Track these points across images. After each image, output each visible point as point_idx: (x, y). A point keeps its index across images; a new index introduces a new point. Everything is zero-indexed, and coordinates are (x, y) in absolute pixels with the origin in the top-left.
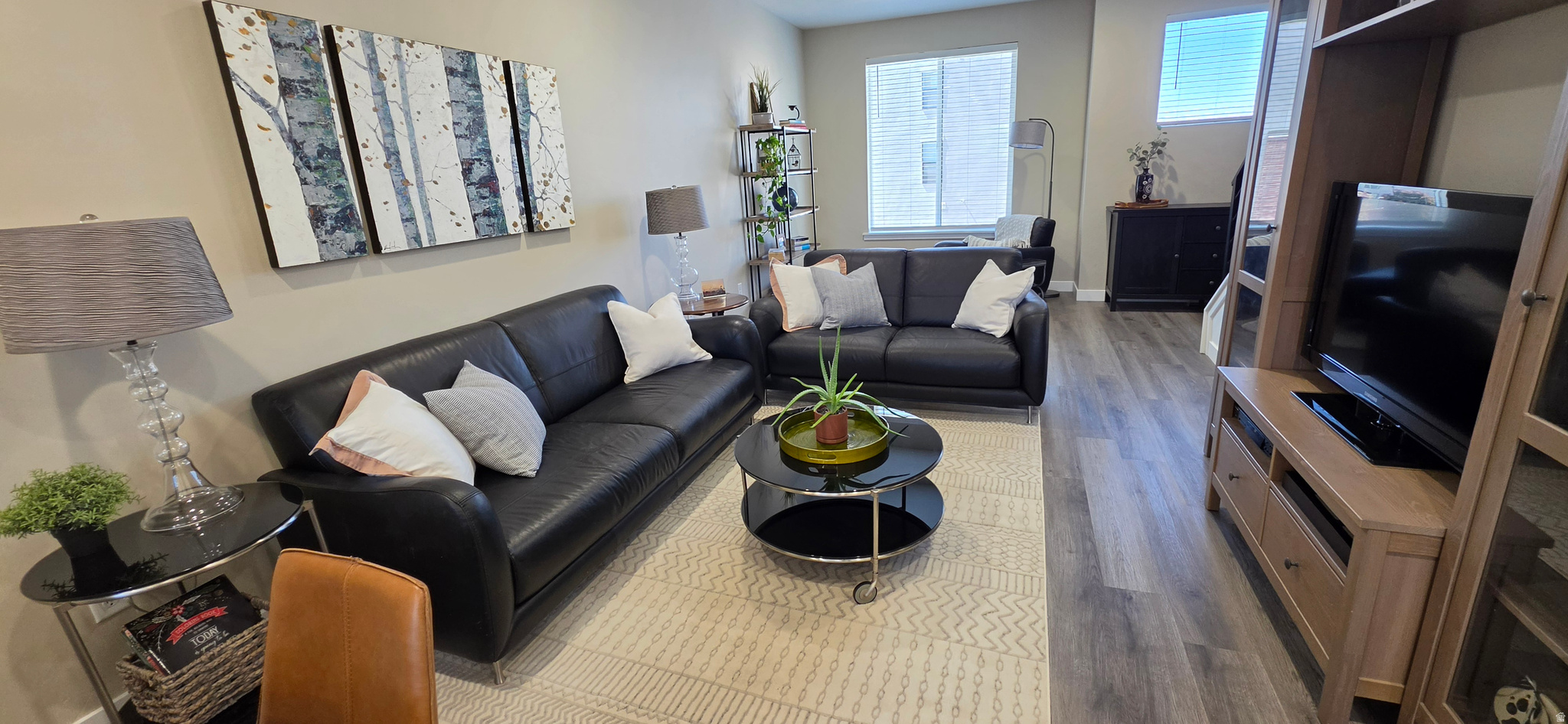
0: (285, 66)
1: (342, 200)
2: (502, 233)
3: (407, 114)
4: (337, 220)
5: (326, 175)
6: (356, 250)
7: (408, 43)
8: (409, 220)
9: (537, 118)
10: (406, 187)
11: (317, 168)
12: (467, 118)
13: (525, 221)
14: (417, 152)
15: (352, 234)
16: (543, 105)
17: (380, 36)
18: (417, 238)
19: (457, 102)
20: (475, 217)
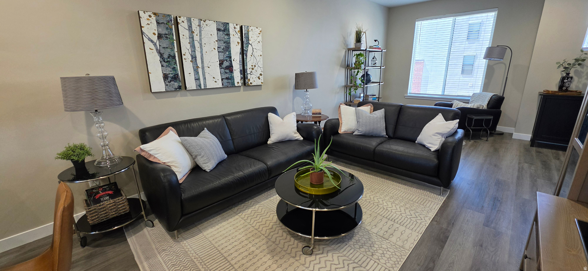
0: (160, 30)
1: (174, 72)
2: (232, 85)
3: (201, 44)
4: (172, 78)
5: (170, 64)
6: (178, 88)
7: (203, 21)
8: (197, 79)
9: (252, 45)
10: (198, 68)
11: (167, 62)
12: (223, 46)
13: (242, 82)
14: (203, 57)
15: (177, 83)
16: (255, 41)
17: (194, 19)
18: (200, 86)
19: (220, 40)
20: (222, 80)
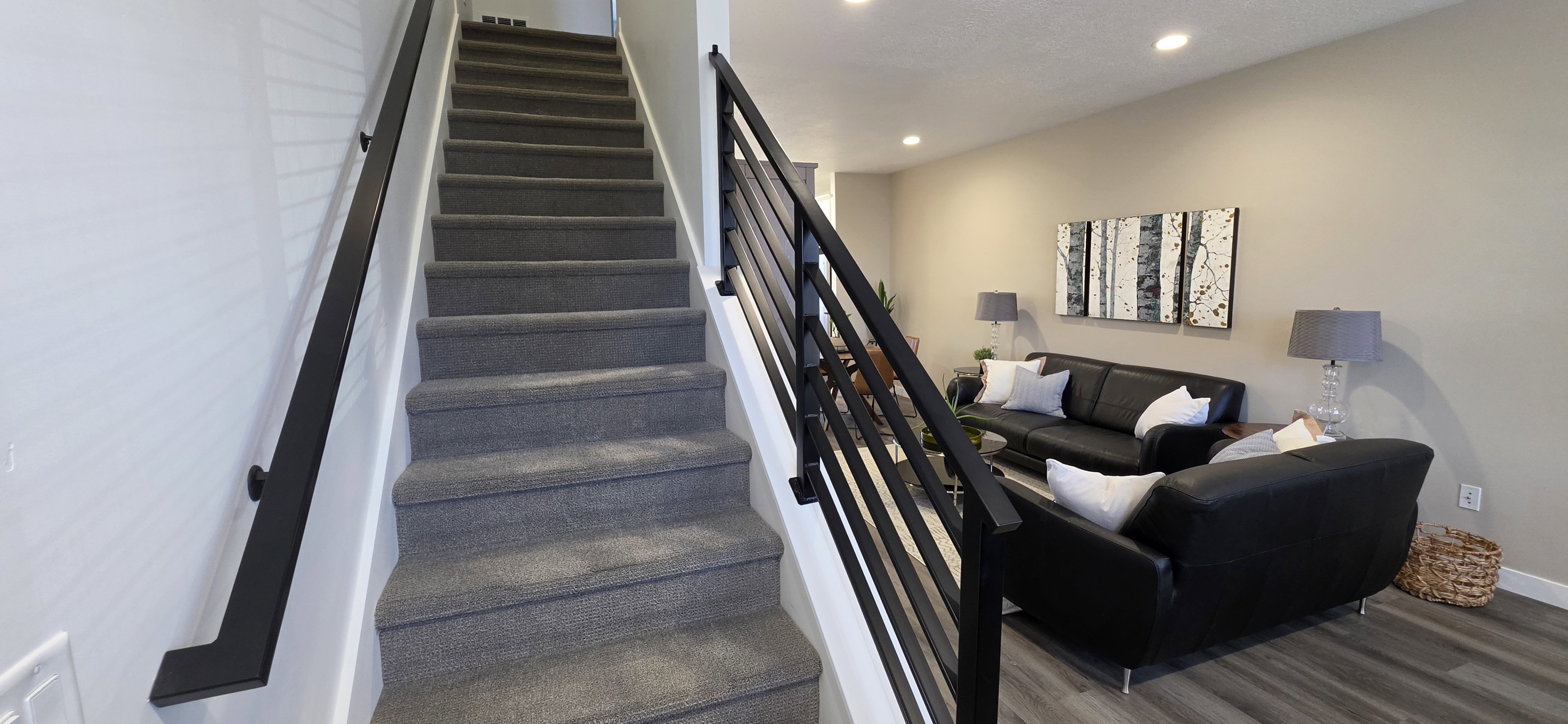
1: (1079, 292)
4: (1075, 299)
5: (1075, 282)
6: (1079, 313)
7: (1123, 220)
8: (1103, 304)
9: (1206, 247)
10: (1106, 289)
11: (1074, 279)
12: (1147, 252)
13: (1176, 316)
14: (1115, 272)
15: (1079, 306)
16: (1213, 237)
17: (1110, 220)
18: (1105, 313)
19: (1144, 245)
20: (1139, 308)
